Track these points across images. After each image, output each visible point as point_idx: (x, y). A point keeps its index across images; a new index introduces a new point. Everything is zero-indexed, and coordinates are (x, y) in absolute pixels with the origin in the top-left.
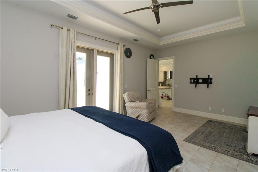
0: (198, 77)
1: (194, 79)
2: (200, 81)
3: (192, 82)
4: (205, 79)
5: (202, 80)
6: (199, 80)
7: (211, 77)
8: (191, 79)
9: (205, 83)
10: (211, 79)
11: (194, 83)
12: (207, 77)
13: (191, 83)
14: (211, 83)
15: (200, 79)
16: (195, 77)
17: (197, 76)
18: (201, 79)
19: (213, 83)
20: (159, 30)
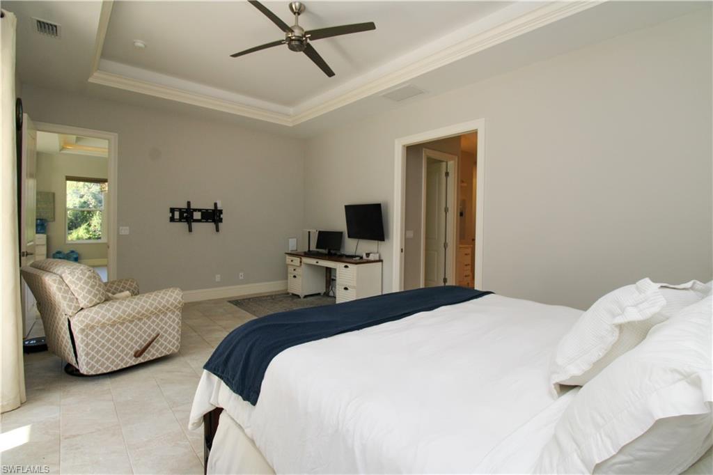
0: (193, 206)
1: (180, 210)
2: (197, 215)
3: (176, 218)
4: (207, 210)
5: (200, 213)
6: (195, 213)
7: (219, 207)
8: (172, 210)
9: (207, 221)
10: (221, 212)
11: (180, 220)
12: (213, 208)
13: (172, 219)
14: (221, 220)
15: (195, 210)
16: (184, 206)
17: (189, 203)
18: (199, 210)
19: (223, 221)
20: (139, 44)
